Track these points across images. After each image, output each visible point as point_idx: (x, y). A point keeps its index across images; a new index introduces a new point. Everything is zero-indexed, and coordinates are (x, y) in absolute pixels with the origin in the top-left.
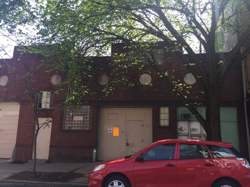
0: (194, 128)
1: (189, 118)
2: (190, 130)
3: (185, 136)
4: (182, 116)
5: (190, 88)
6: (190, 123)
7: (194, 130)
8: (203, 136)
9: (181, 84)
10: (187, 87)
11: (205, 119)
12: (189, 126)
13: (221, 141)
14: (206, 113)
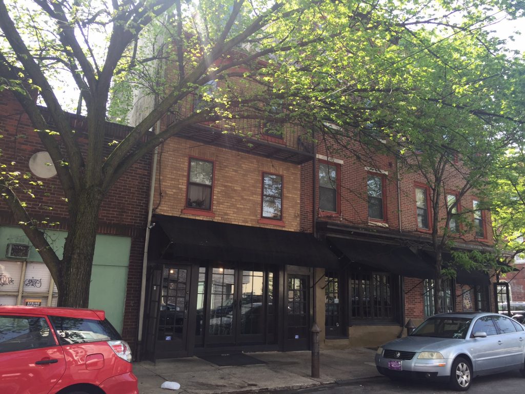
0: (35, 279)
1: (26, 255)
2: (24, 282)
3: (10, 296)
4: (8, 249)
5: (38, 185)
6: (26, 266)
7: (32, 282)
8: (53, 297)
9: (16, 173)
10: (32, 182)
11: (61, 258)
12: (23, 272)
13: (87, 307)
14: (65, 245)
